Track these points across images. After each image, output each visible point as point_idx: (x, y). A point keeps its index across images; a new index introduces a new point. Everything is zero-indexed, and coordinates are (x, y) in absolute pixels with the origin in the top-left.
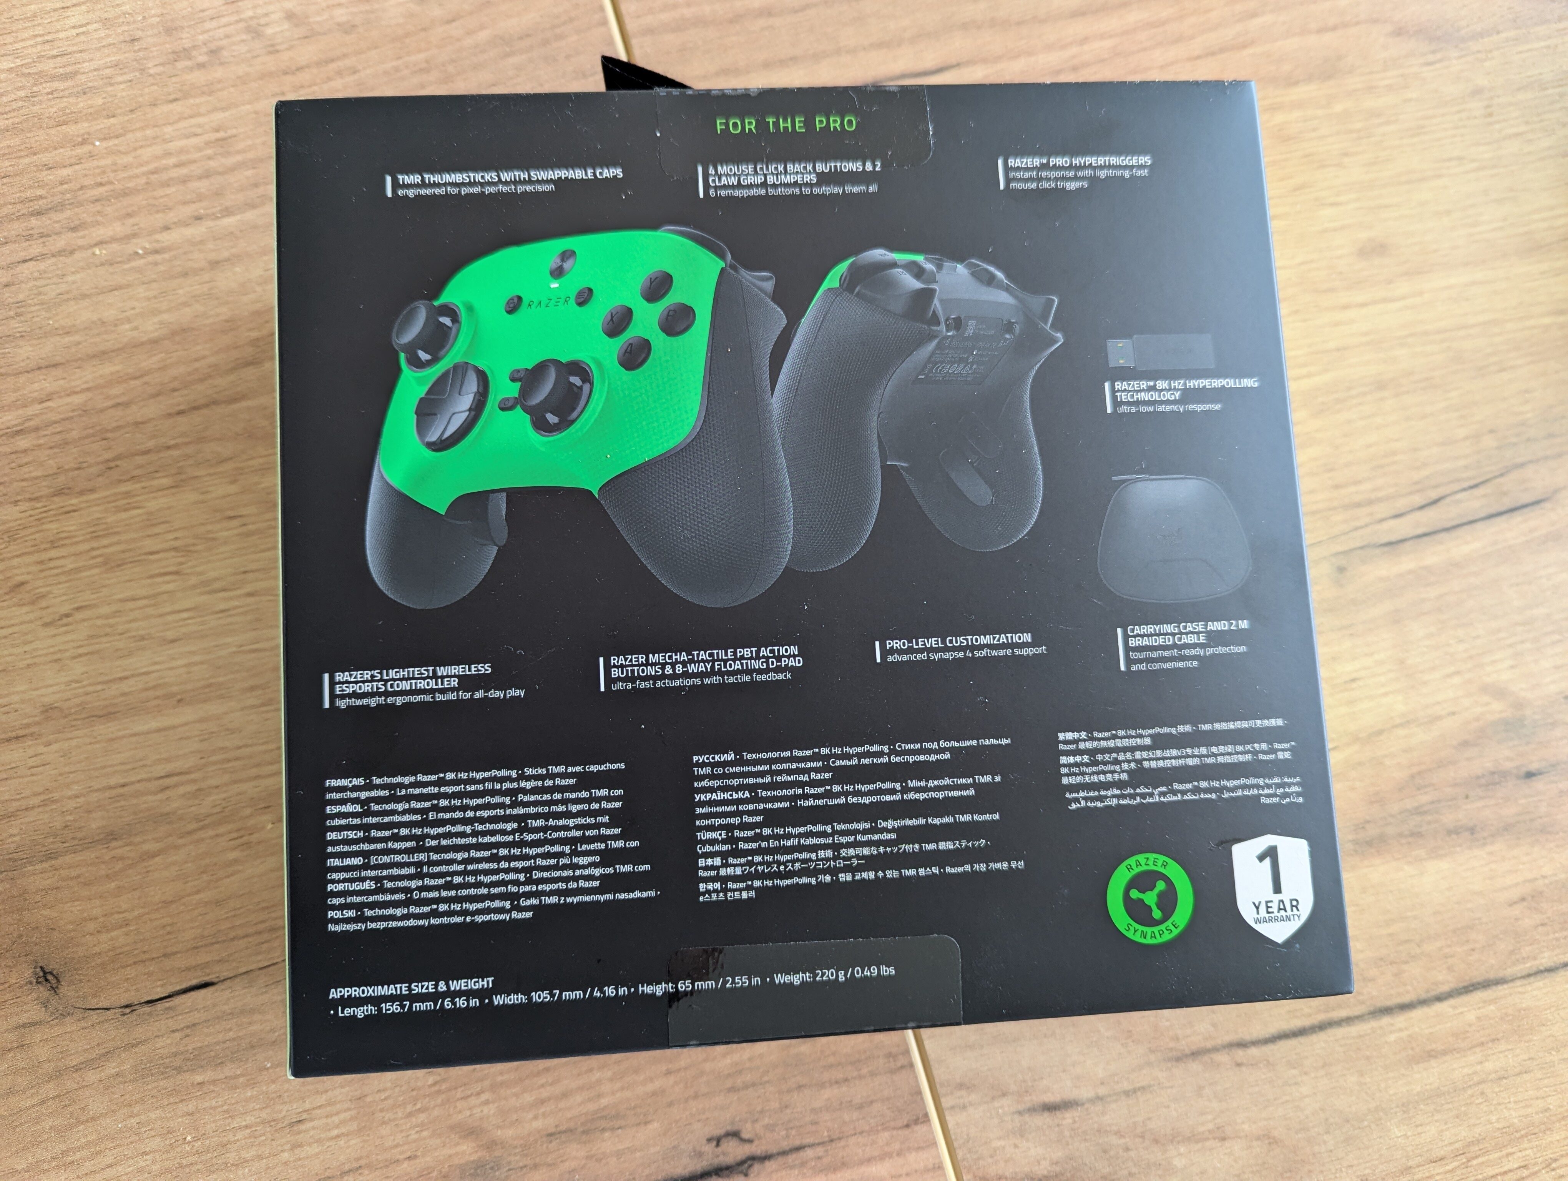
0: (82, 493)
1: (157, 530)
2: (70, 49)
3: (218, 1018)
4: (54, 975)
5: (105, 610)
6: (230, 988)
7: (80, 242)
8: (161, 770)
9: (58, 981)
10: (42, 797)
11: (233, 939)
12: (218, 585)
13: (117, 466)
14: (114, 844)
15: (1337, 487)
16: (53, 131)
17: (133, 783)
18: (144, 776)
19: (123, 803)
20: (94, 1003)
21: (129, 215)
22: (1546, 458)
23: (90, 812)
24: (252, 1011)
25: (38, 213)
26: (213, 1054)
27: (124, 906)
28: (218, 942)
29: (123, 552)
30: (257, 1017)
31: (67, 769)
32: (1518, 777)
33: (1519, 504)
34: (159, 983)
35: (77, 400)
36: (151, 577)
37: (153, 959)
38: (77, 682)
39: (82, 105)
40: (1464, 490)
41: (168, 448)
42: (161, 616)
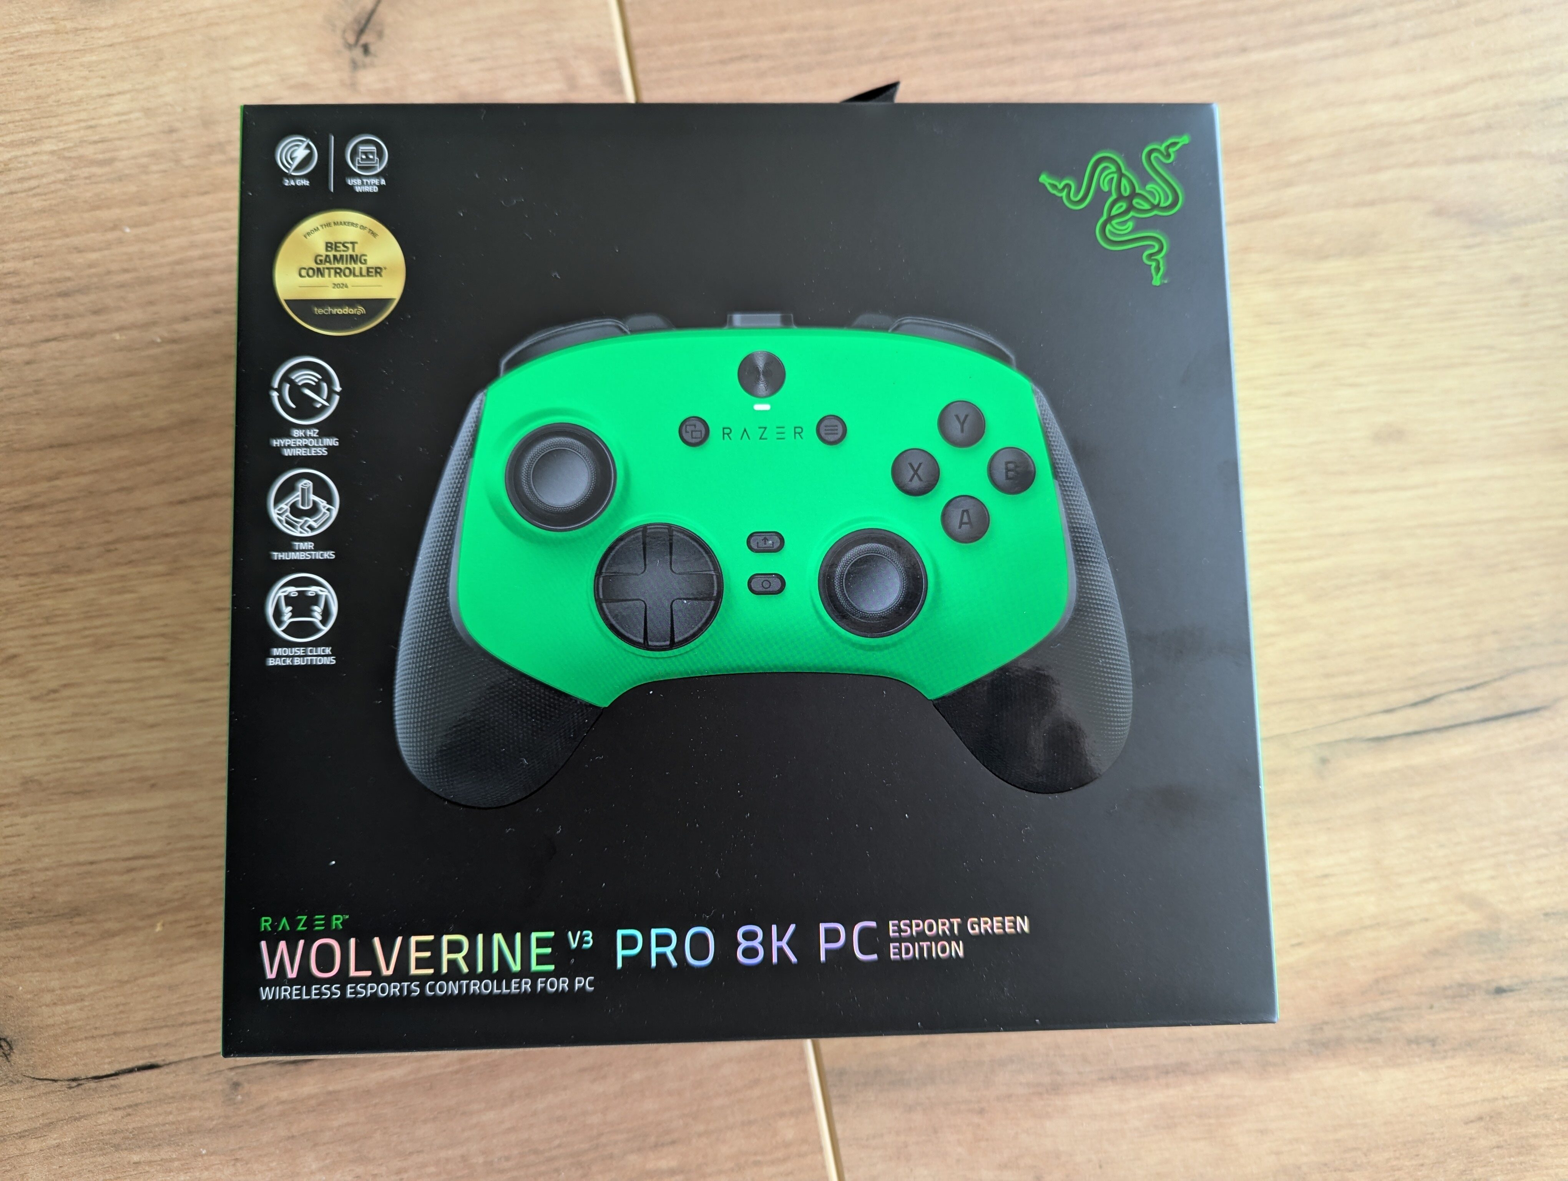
0: (80, 572)
1: (148, 615)
2: (111, 136)
3: (160, 1100)
4: (7, 1042)
5: (91, 689)
6: (174, 1072)
7: (102, 326)
8: (128, 851)
9: (11, 1048)
10: (14, 867)
11: (182, 1025)
12: (200, 675)
13: (116, 549)
14: (76, 920)
15: (1328, 676)
16: (86, 215)
17: (100, 862)
18: (112, 856)
19: (89, 880)
20: (43, 1073)
21: (151, 303)
22: (1550, 665)
23: (57, 886)
24: (193, 1097)
25: (65, 294)
26: (151, 1135)
27: (82, 981)
28: (166, 1026)
29: (114, 634)
30: (197, 1104)
31: (40, 842)
32: (1488, 992)
33: (1518, 709)
34: (107, 1060)
35: (84, 480)
36: (138, 661)
37: (103, 1036)
38: (57, 757)
39: (116, 191)
40: (1461, 690)
41: (167, 535)
42: (143, 700)
